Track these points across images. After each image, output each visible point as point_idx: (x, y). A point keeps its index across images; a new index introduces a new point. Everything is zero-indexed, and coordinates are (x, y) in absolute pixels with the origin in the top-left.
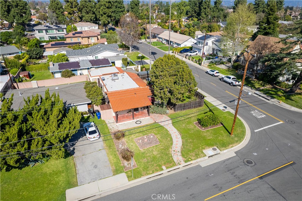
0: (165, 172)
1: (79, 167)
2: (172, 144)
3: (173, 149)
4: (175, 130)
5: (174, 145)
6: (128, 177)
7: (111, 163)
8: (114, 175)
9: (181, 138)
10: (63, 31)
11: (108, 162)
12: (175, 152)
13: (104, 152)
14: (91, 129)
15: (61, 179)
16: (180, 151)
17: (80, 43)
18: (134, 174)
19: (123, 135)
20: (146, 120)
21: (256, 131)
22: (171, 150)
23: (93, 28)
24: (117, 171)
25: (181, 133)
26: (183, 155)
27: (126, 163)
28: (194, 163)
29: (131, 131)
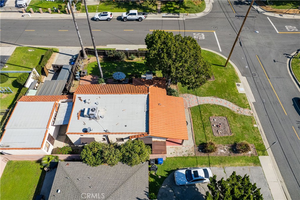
2: (228, 109)
3: (236, 111)
5: (231, 108)
6: (264, 155)
7: (245, 165)
8: (261, 165)
9: (222, 100)
11: (244, 167)
12: (240, 111)
16: (239, 107)
21: (221, 51)
22: (236, 113)
24: (257, 162)
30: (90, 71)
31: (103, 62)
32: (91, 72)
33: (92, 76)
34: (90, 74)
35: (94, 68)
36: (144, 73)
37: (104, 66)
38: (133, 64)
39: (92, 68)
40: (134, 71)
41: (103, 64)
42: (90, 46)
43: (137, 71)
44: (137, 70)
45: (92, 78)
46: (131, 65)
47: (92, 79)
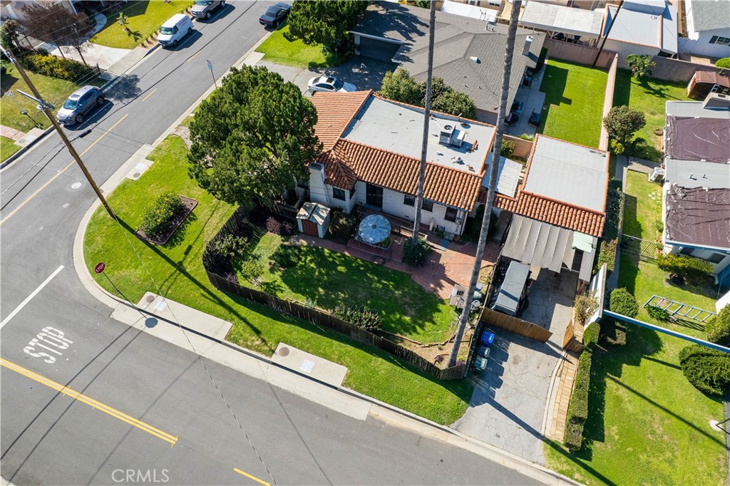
21: (62, 267)
30: (439, 311)
31: (399, 335)
32: (441, 307)
33: (439, 295)
34: (442, 302)
35: (427, 321)
36: (305, 261)
37: (398, 316)
38: (320, 296)
39: (435, 319)
40: (327, 274)
41: (399, 327)
42: (425, 439)
43: (320, 272)
44: (317, 273)
45: (438, 289)
46: (326, 293)
47: (441, 286)
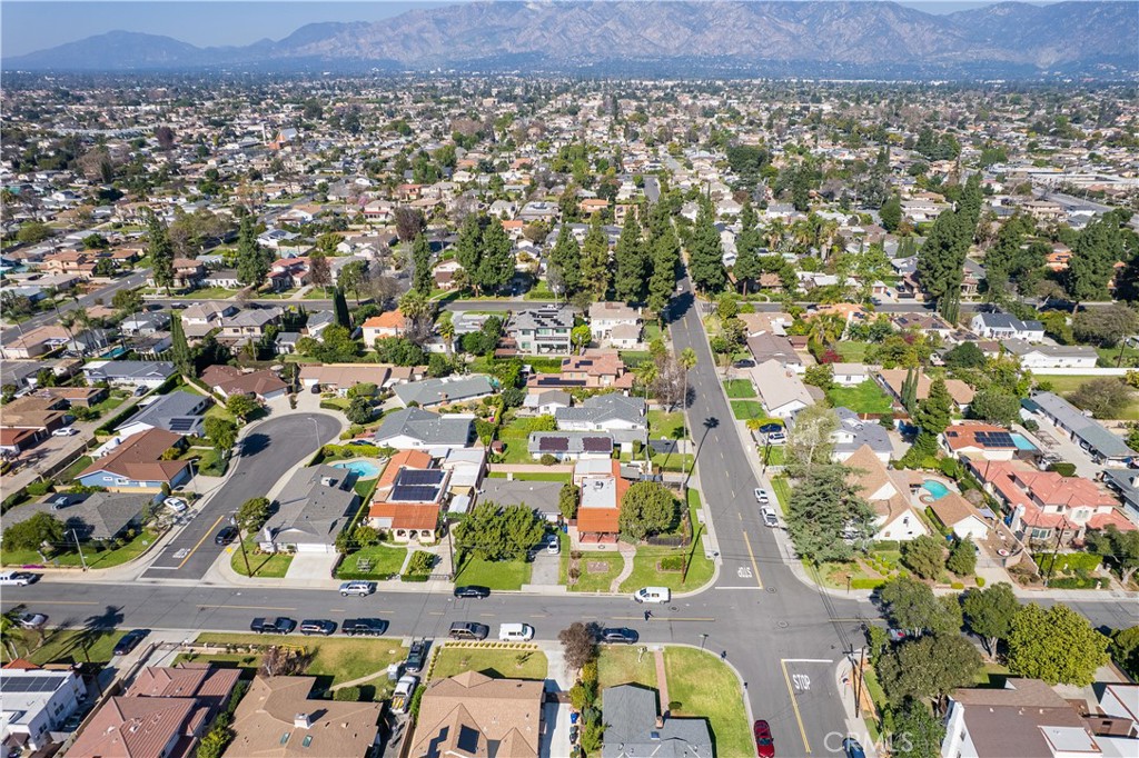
0: (598, 594)
1: (534, 572)
2: (619, 575)
3: (616, 580)
4: (632, 565)
6: (568, 589)
7: (560, 576)
8: (558, 585)
9: (631, 572)
10: (565, 331)
11: (557, 574)
12: (616, 582)
13: (557, 566)
14: (553, 543)
15: (521, 576)
16: (621, 583)
17: (583, 383)
18: (574, 588)
19: (580, 557)
20: (610, 546)
22: (614, 579)
23: (627, 322)
24: (560, 583)
25: (635, 566)
26: (620, 587)
27: (571, 579)
28: (625, 595)
29: (589, 554)
